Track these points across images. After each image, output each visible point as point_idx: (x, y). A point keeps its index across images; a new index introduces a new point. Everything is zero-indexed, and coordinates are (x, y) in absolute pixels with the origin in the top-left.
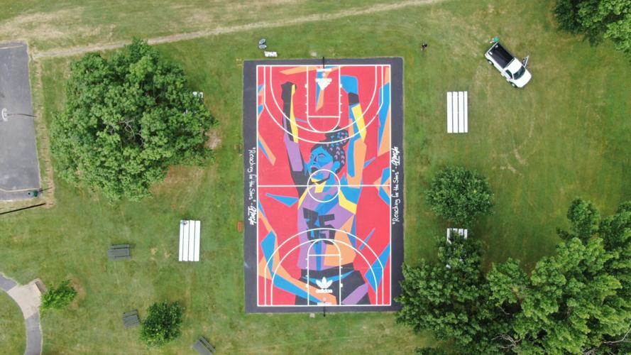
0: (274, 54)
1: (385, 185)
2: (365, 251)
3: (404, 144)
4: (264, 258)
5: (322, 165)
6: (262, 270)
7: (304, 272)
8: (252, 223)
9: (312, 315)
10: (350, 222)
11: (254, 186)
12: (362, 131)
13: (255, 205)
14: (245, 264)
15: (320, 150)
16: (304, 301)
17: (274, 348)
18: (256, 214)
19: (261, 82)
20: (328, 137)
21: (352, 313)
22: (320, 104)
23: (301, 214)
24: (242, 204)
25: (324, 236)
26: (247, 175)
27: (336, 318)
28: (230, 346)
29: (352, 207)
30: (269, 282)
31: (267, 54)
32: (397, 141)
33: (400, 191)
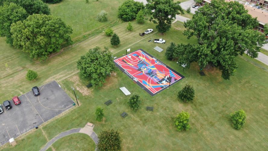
0: (116, 57)
1: (158, 63)
2: (165, 73)
3: (154, 57)
4: (146, 85)
5: (142, 66)
6: (147, 87)
7: (157, 83)
8: (137, 81)
9: (168, 88)
10: (157, 70)
11: (131, 76)
12: (144, 59)
13: (134, 78)
14: (143, 88)
15: (139, 65)
16: (163, 87)
17: (167, 99)
18: (136, 79)
19: (117, 62)
20: (139, 62)
21: (176, 83)
22: (132, 59)
23: (146, 75)
24: (131, 80)
25: (154, 75)
26: (128, 75)
27: (173, 86)
28: (156, 105)
29: (155, 69)
30: (151, 88)
31: (114, 58)
32: (152, 57)
33: (161, 62)
